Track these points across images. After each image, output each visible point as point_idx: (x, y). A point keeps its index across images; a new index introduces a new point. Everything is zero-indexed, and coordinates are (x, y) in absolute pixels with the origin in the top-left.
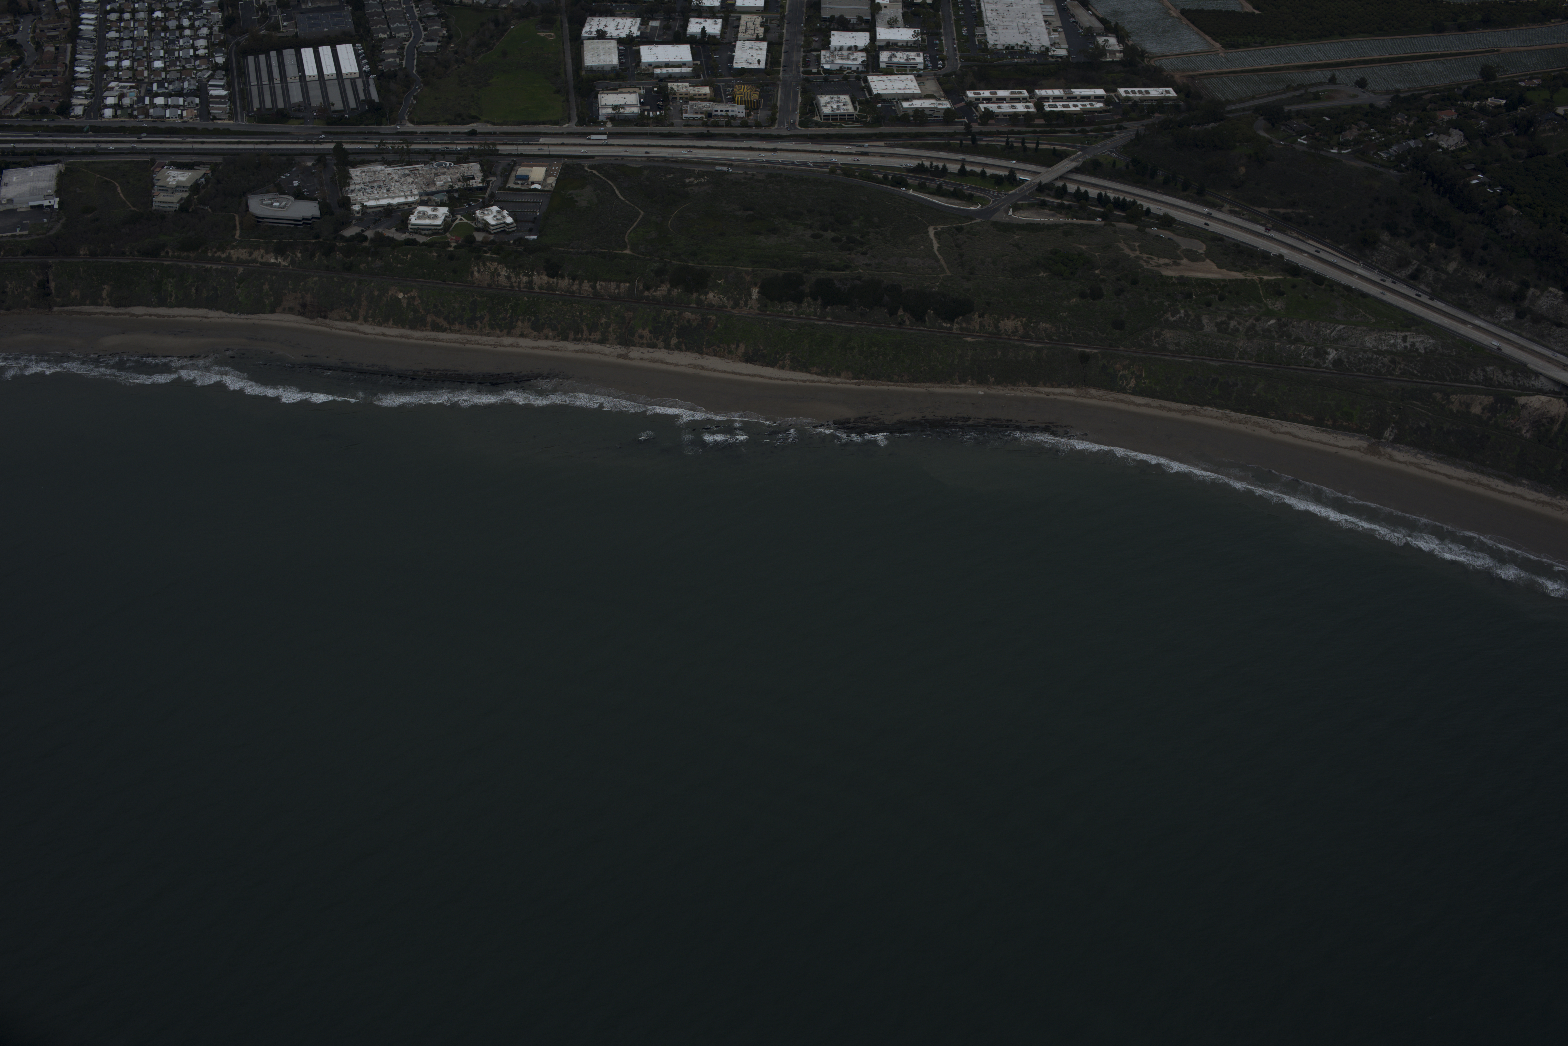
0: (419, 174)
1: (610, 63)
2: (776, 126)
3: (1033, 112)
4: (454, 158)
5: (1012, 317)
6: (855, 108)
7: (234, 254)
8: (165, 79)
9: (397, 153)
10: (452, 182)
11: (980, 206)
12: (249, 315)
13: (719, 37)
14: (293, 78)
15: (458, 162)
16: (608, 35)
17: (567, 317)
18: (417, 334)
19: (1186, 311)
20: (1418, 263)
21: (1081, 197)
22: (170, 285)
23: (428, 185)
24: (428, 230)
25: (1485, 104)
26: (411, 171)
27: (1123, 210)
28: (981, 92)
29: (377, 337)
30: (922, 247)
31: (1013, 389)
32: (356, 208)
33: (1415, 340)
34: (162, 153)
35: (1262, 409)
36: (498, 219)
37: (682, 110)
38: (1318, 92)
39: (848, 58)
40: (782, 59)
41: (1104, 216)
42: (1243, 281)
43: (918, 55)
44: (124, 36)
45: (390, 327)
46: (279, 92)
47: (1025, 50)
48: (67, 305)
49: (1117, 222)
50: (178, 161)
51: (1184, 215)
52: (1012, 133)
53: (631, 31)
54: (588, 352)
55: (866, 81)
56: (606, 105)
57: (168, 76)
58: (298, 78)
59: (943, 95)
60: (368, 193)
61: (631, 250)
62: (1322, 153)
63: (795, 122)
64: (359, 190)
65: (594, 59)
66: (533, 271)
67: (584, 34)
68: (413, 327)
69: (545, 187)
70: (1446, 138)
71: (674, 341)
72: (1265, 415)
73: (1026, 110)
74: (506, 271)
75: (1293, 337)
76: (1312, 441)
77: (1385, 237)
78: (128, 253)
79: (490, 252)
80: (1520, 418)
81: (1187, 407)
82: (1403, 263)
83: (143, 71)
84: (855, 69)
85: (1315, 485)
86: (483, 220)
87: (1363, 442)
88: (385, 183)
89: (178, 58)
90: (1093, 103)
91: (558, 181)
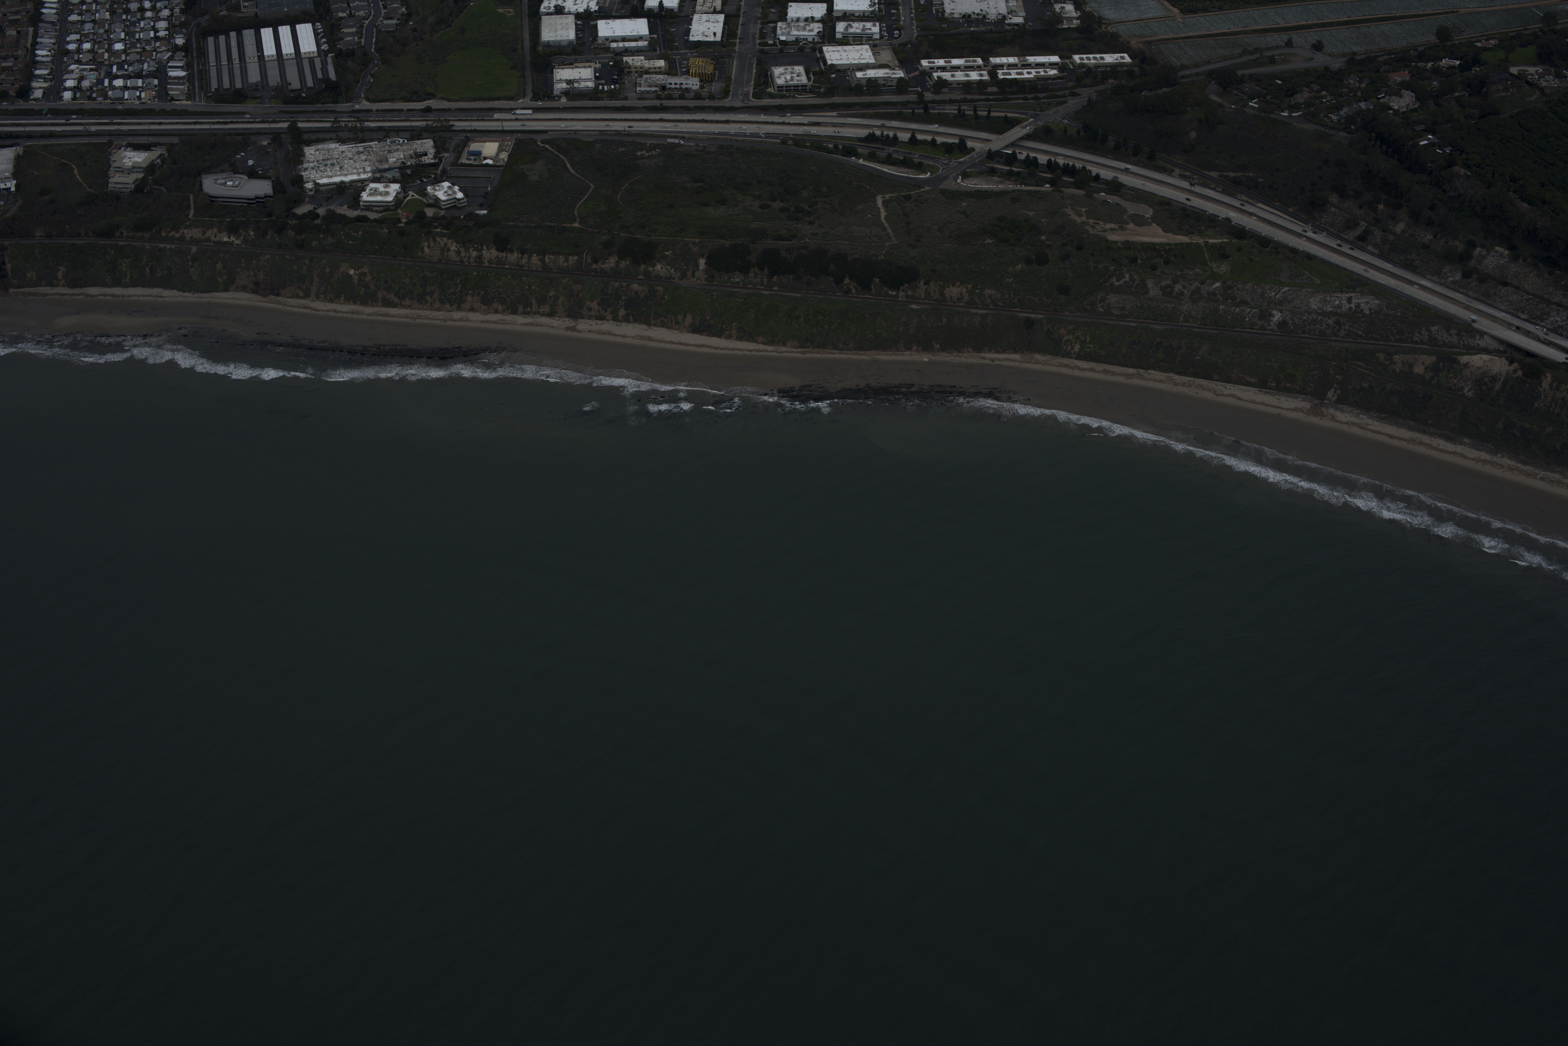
0: (373, 152)
1: (567, 38)
2: (730, 98)
3: (986, 80)
4: (408, 135)
5: (958, 284)
6: (809, 79)
7: (188, 234)
8: (125, 61)
9: (351, 131)
10: (405, 158)
11: (929, 174)
12: (203, 294)
13: (676, 10)
14: (252, 58)
15: (412, 138)
16: (566, 10)
17: (516, 291)
18: (368, 310)
19: (1131, 276)
20: (1366, 225)
21: (1031, 163)
22: (125, 265)
23: (381, 162)
24: (379, 206)
25: (1439, 65)
26: (365, 148)
27: (1072, 176)
28: (936, 61)
29: (328, 313)
30: (869, 216)
31: (958, 356)
32: (309, 186)
33: (1360, 301)
34: (120, 135)
35: (1206, 372)
36: (448, 195)
37: (636, 83)
38: (1274, 56)
39: (804, 29)
40: (739, 32)
41: (1052, 182)
42: (1188, 245)
43: (874, 25)
44: (85, 18)
45: (341, 304)
46: (237, 72)
47: (982, 19)
48: (23, 287)
49: (1065, 188)
50: (135, 142)
51: (1134, 180)
52: (964, 101)
53: (588, 6)
54: (537, 325)
55: (821, 52)
56: (561, 80)
57: (128, 58)
58: (256, 58)
59: (898, 65)
60: (321, 171)
61: (580, 223)
62: (1272, 116)
63: (748, 93)
64: (313, 168)
65: (551, 34)
66: (483, 245)
67: (542, 9)
68: (364, 304)
69: (497, 162)
70: (1397, 99)
71: (622, 312)
72: (1209, 378)
73: (979, 78)
74: (456, 246)
75: (1238, 300)
76: (1255, 403)
77: (1334, 199)
78: (83, 234)
79: (440, 227)
80: (1462, 378)
81: (1131, 371)
82: (1351, 225)
83: (103, 53)
84: (812, 40)
85: (1256, 446)
86: (434, 195)
87: (1306, 403)
88: (338, 160)
89: (139, 40)
90: (1047, 70)
91: (510, 156)
